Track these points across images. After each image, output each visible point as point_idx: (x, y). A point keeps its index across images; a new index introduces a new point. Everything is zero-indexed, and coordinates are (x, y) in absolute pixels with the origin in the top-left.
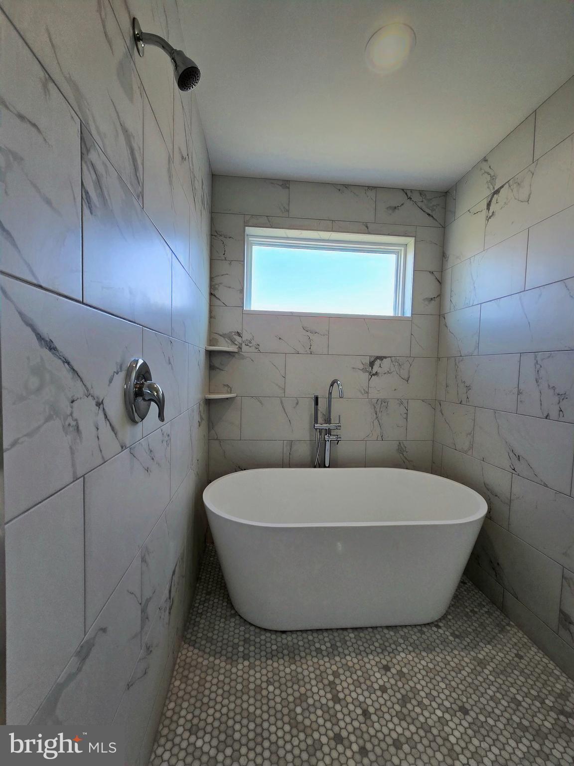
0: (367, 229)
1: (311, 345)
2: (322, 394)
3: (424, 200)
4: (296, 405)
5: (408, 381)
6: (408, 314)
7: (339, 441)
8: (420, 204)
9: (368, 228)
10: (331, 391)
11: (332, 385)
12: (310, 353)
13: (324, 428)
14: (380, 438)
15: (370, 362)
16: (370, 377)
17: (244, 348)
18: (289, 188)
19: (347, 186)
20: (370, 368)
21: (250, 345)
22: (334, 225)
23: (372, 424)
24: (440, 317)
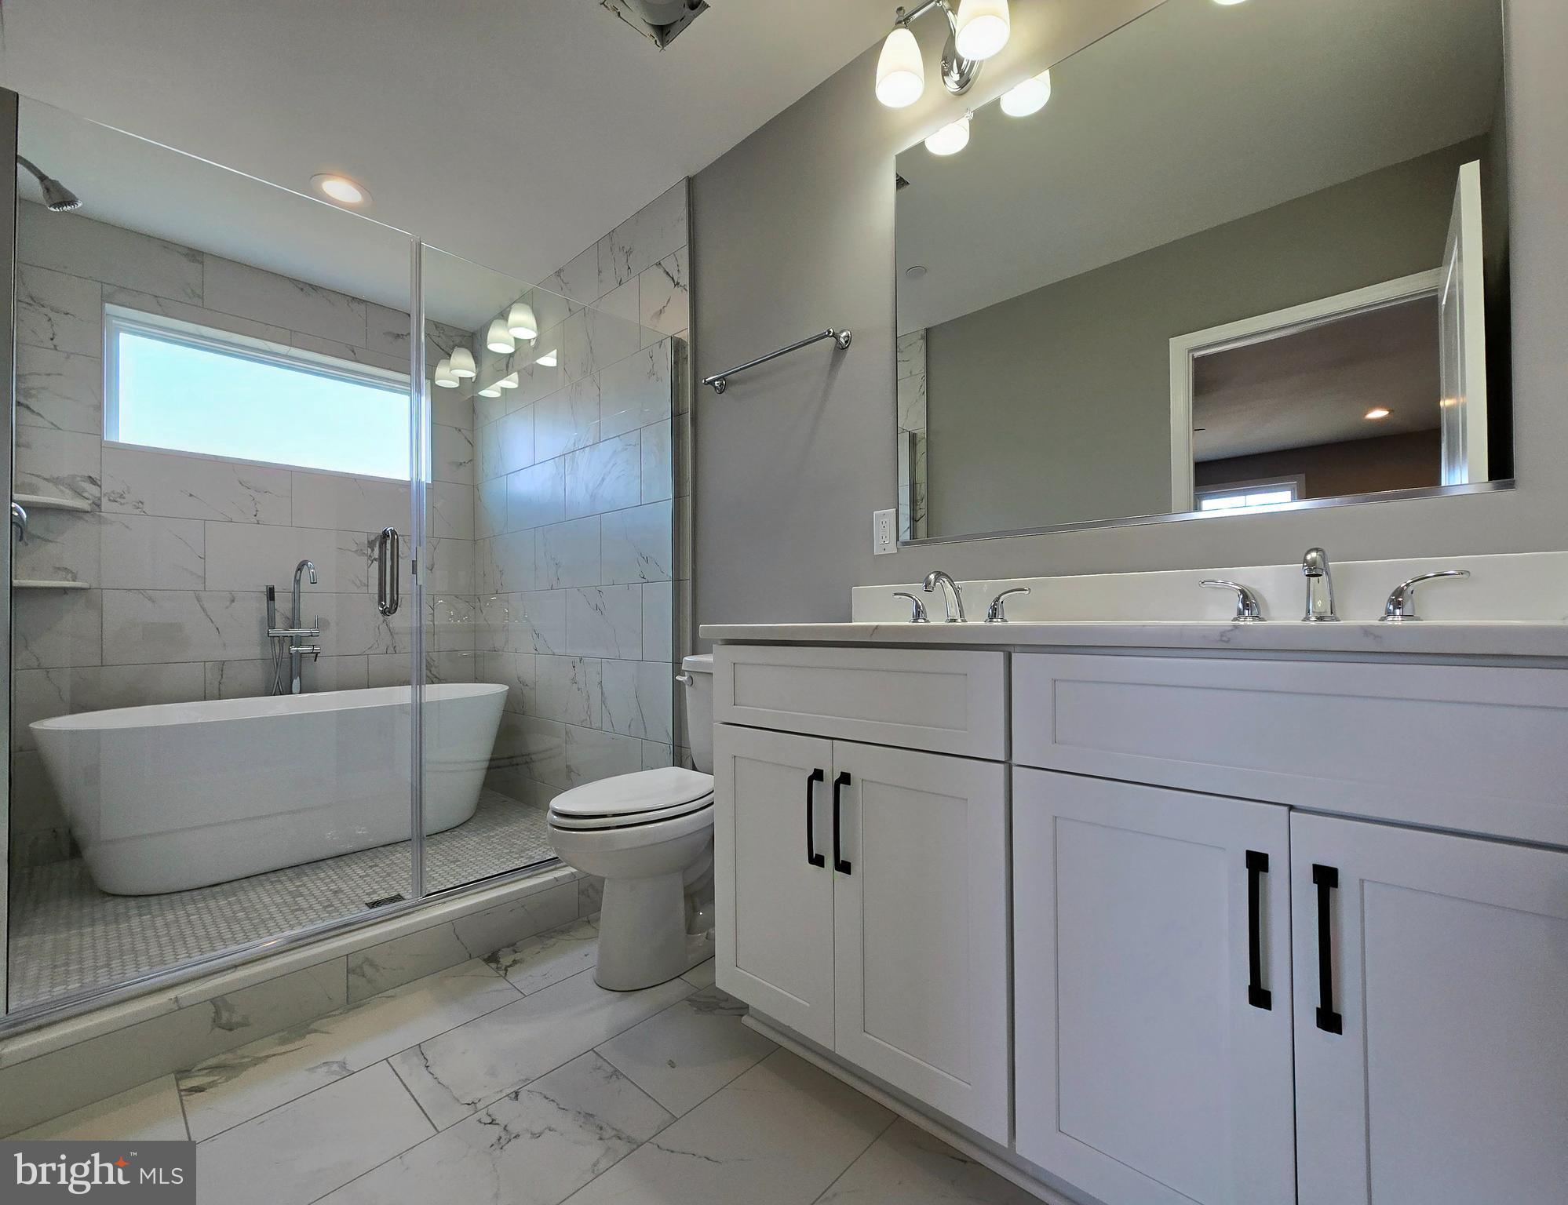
0: (353, 355)
1: (257, 511)
2: (283, 584)
3: (441, 335)
4: (231, 603)
5: (431, 570)
6: (426, 477)
7: (317, 654)
8: (436, 340)
9: (355, 354)
10: (298, 578)
11: (299, 569)
12: (256, 522)
13: (289, 635)
14: (391, 649)
15: (368, 542)
16: (370, 562)
17: (105, 504)
18: (202, 263)
19: (315, 288)
20: (369, 550)
21: (122, 501)
22: (292, 338)
23: (377, 629)
24: (474, 489)
